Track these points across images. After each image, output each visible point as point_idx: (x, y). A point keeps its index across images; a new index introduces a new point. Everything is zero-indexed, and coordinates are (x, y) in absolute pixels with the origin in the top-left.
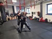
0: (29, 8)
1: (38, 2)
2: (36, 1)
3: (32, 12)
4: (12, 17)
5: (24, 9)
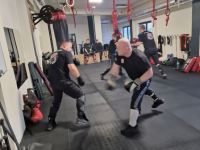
0: (147, 23)
3: (160, 38)
5: (131, 26)
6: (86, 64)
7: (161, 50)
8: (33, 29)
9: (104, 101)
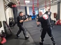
1: (55, 2)
2: (52, 1)
5: (38, 10)
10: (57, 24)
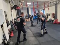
0: (43, 10)
1: (53, 3)
4: (26, 19)
5: (39, 10)
6: (26, 21)
7: (47, 17)
8: (11, 12)
9: (30, 31)
10: (55, 23)
